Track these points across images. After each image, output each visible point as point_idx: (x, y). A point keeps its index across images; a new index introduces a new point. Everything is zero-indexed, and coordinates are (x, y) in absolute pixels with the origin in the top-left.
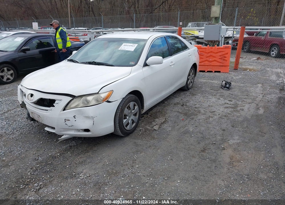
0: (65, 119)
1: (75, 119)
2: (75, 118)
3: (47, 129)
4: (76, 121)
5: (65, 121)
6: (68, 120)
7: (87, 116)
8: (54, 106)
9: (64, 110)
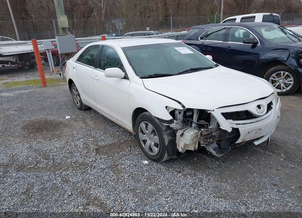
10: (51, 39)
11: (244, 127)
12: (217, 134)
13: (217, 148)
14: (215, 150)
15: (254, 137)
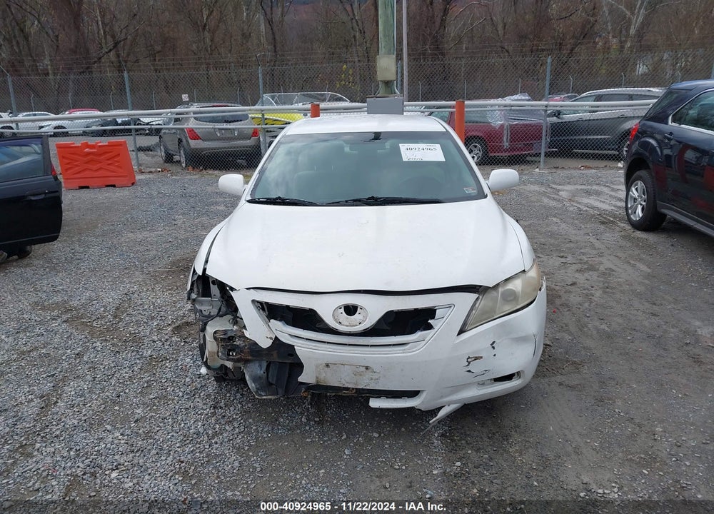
0: (469, 358)
1: (494, 352)
2: (493, 348)
3: (375, 403)
4: (495, 355)
5: (469, 363)
6: (476, 358)
7: (523, 334)
8: (430, 327)
9: (461, 332)
10: (422, 101)
11: (310, 347)
12: (246, 346)
13: (260, 378)
14: (255, 380)
15: (356, 384)
